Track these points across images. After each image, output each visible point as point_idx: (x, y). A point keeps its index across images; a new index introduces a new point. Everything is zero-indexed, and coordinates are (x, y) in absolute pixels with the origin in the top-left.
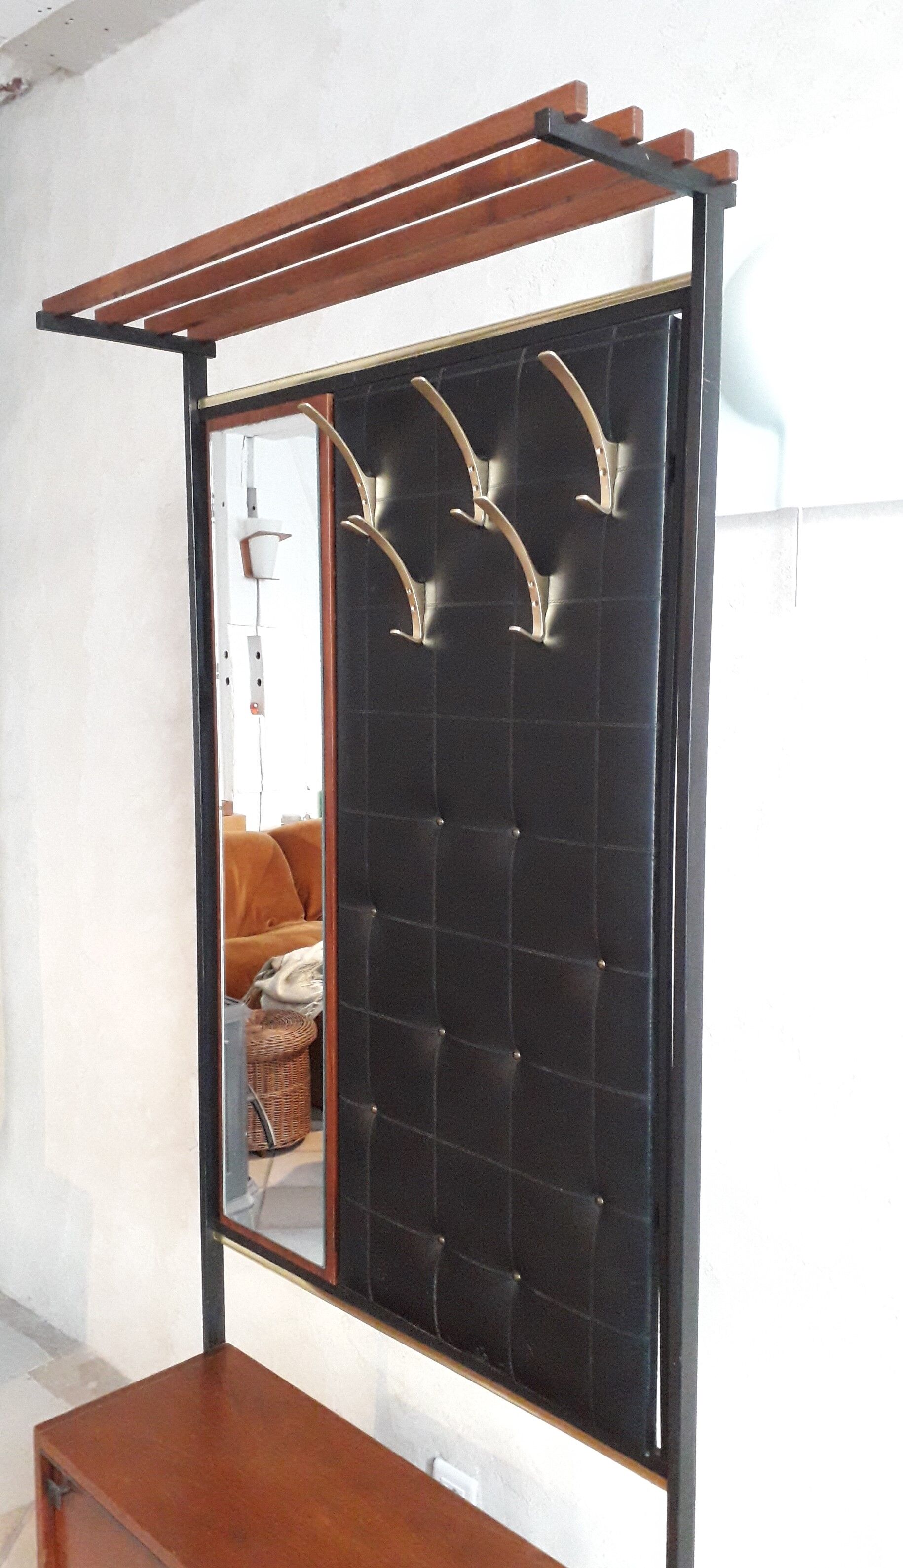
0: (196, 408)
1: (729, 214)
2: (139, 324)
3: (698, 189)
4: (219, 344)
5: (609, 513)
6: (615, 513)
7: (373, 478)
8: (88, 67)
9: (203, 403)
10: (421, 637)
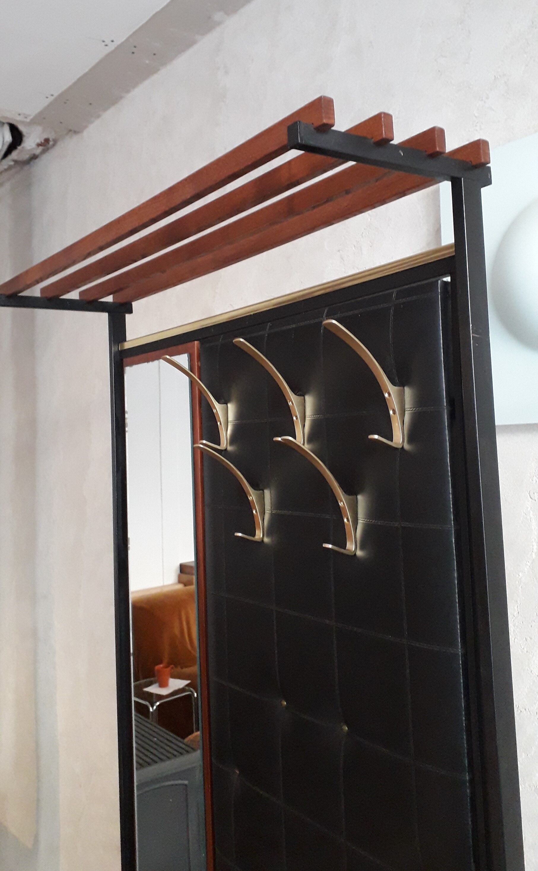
0: (117, 349)
1: (485, 191)
2: (74, 295)
3: (456, 175)
4: (135, 304)
5: (400, 447)
6: (407, 447)
7: (225, 405)
8: (86, 127)
9: (123, 346)
10: (261, 536)
